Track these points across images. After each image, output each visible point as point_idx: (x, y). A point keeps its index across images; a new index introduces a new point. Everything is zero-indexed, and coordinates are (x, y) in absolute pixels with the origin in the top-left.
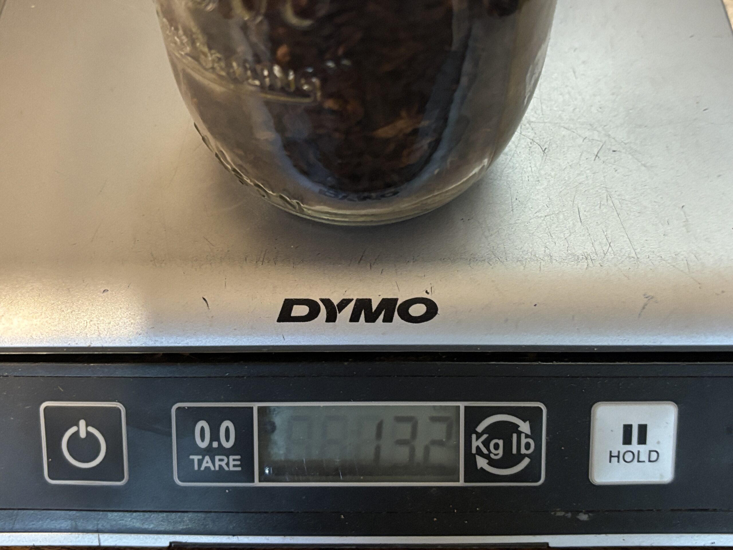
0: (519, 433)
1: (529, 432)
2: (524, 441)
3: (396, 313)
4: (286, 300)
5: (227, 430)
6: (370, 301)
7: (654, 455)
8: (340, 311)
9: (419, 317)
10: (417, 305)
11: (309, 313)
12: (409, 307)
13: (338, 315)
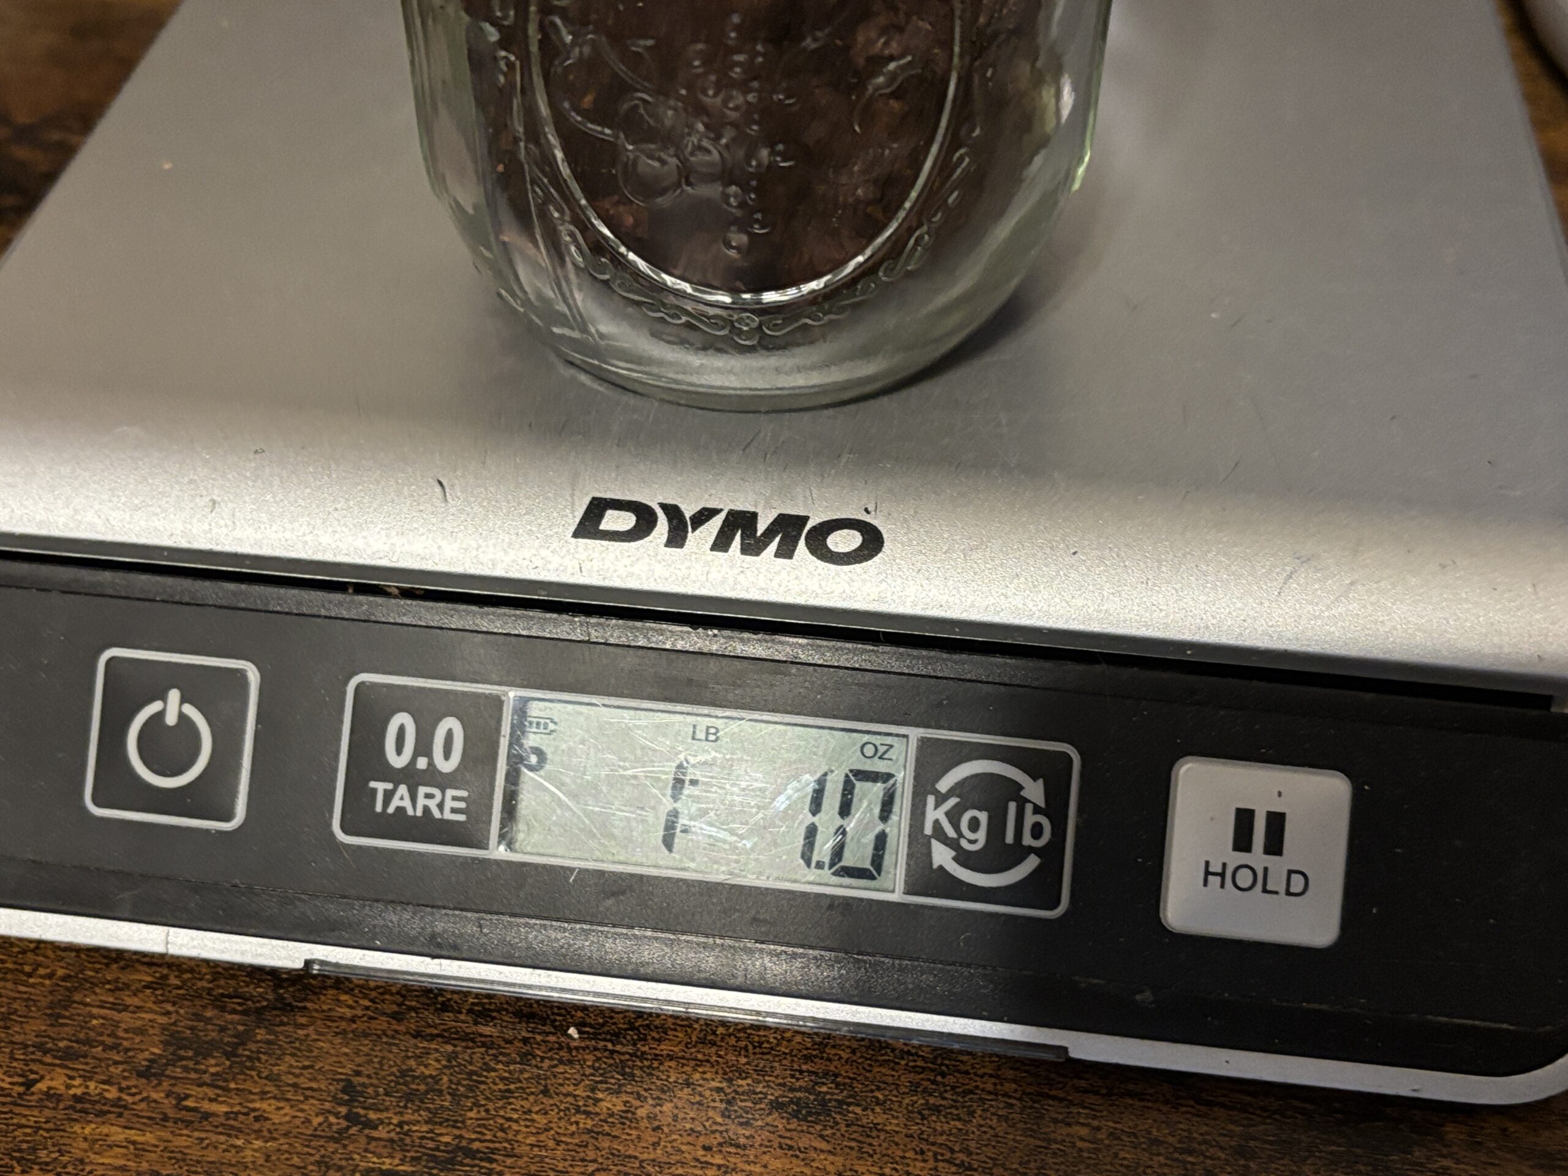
0: (1022, 802)
1: (1042, 803)
2: (1030, 819)
3: (802, 543)
4: (594, 499)
5: (449, 736)
6: (754, 516)
7: (1298, 880)
8: (694, 529)
9: (845, 554)
10: (845, 532)
11: (635, 527)
12: (829, 534)
13: (690, 534)
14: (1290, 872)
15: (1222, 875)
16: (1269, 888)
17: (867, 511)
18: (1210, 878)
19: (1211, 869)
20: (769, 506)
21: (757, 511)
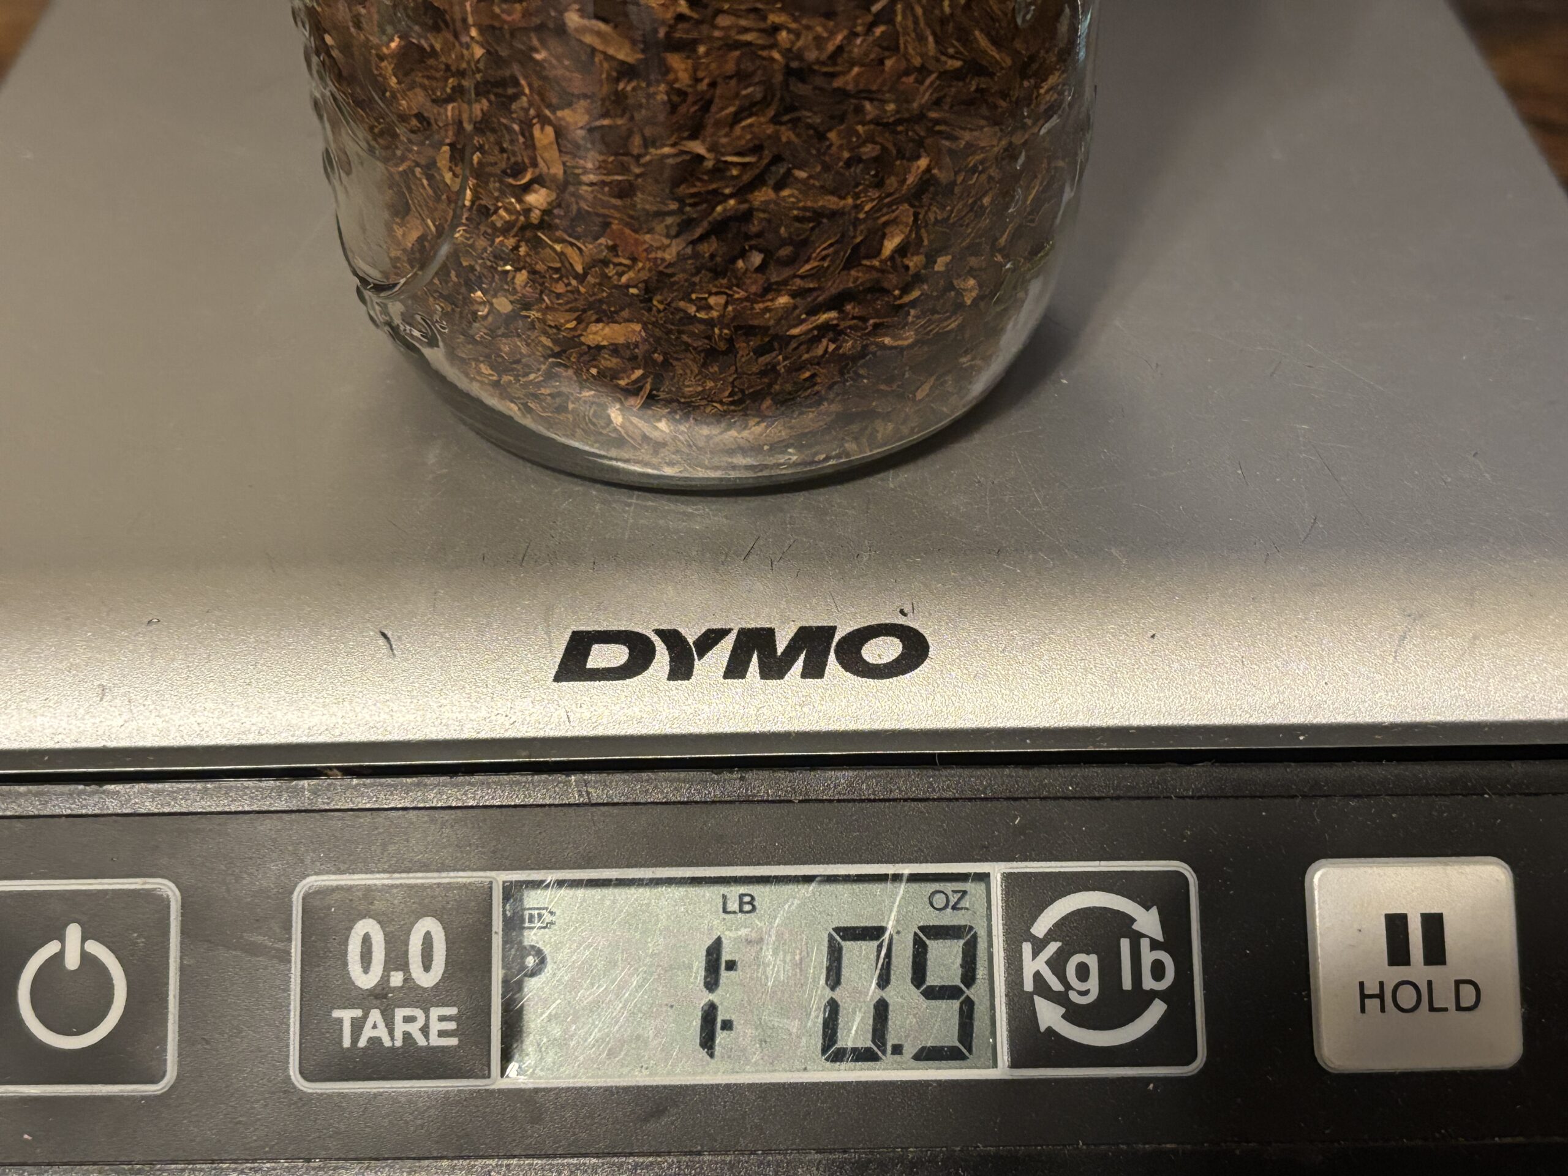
0: (1136, 938)
1: (1159, 936)
2: (1148, 957)
3: (832, 657)
4: (574, 633)
6: (771, 632)
7: (1467, 993)
8: (701, 656)
9: (886, 665)
10: (880, 640)
11: (628, 660)
12: (863, 645)
13: (697, 663)
14: (1458, 983)
15: (1381, 996)
16: (1436, 1005)
17: (902, 612)
18: (1367, 1001)
19: (1366, 992)
20: (785, 620)
21: (772, 626)
